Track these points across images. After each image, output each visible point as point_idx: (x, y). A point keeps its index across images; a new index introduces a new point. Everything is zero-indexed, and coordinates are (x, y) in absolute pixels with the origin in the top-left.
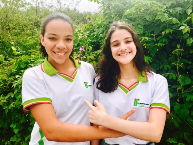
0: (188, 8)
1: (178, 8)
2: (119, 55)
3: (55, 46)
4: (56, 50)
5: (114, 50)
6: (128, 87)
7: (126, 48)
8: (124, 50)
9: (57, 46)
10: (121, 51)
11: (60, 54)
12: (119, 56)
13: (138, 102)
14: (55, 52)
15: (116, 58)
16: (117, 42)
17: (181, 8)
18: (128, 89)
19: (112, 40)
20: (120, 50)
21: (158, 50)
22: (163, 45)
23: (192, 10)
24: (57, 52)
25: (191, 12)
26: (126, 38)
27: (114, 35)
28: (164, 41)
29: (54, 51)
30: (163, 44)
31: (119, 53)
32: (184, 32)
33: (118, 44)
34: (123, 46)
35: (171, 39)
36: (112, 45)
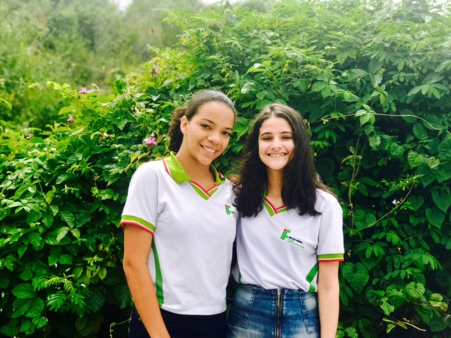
0: (375, 74)
1: (358, 70)
2: (269, 155)
3: (206, 137)
4: (205, 143)
5: (263, 145)
6: (276, 208)
7: (281, 146)
8: (276, 149)
9: (210, 138)
10: (273, 149)
11: (209, 150)
12: (268, 157)
13: (288, 234)
14: (202, 146)
15: (264, 158)
16: (269, 135)
17: (363, 70)
18: (275, 210)
19: (263, 130)
20: (272, 147)
21: (315, 154)
22: (325, 146)
23: (381, 79)
24: (207, 147)
25: (380, 82)
26: (283, 133)
27: (266, 123)
28: (327, 136)
29: (202, 144)
30: (326, 144)
31: (270, 152)
32: (363, 121)
33: (269, 138)
34: (277, 142)
35: (343, 132)
36: (260, 138)
